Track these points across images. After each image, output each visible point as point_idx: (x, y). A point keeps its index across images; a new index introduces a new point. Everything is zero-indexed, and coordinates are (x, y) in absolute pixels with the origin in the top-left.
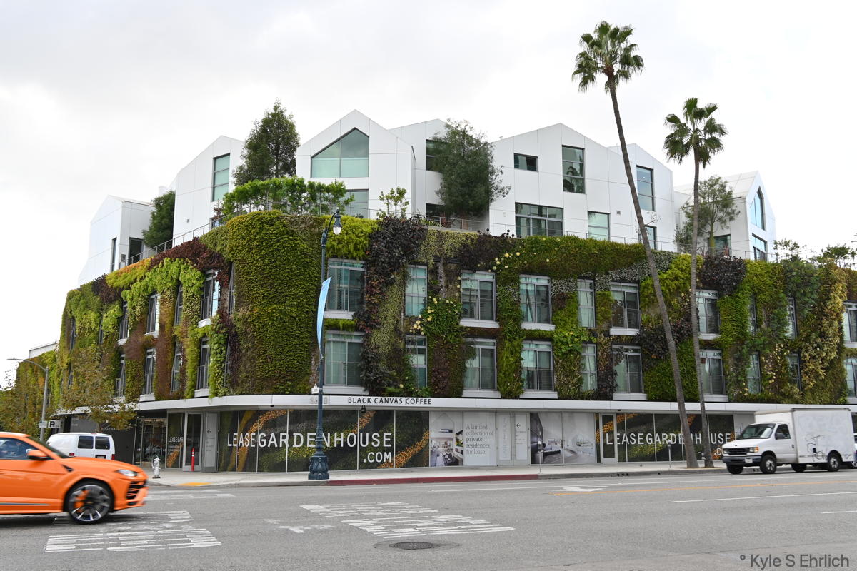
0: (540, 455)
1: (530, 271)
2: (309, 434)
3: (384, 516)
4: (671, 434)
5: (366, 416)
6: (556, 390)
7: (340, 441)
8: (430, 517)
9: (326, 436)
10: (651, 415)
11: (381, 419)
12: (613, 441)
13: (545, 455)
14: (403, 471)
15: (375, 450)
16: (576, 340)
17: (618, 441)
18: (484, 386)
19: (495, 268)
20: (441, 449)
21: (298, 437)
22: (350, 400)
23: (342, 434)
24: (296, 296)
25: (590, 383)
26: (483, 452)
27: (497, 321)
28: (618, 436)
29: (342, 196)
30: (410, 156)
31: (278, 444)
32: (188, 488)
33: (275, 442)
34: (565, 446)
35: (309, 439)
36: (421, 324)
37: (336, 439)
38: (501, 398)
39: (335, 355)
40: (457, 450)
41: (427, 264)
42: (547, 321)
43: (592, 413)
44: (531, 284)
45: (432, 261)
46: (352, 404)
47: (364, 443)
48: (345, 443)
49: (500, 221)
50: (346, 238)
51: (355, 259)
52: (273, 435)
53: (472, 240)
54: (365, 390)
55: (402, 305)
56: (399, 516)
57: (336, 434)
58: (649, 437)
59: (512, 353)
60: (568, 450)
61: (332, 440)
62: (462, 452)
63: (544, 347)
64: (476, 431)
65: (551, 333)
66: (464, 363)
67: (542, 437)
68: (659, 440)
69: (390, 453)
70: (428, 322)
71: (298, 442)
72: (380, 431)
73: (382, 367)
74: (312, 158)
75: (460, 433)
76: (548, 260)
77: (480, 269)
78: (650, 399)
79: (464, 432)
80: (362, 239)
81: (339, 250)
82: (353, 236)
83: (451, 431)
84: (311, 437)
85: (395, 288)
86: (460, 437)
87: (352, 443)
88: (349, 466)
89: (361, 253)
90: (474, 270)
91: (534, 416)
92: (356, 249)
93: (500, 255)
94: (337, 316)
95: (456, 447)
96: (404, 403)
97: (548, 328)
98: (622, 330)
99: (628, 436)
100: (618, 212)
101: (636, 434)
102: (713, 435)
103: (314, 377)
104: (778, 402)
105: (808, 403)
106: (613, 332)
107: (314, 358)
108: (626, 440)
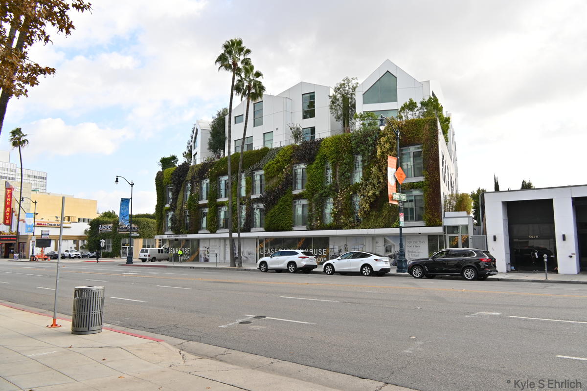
1: (221, 175)
5: (183, 242)
9: (174, 249)
12: (263, 252)
14: (192, 264)
16: (232, 204)
20: (203, 255)
22: (168, 237)
25: (243, 224)
34: (244, 254)
44: (223, 180)
54: (173, 233)
55: (184, 199)
62: (209, 256)
63: (227, 209)
64: (213, 247)
67: (235, 250)
69: (189, 256)
73: (178, 223)
76: (223, 168)
79: (210, 248)
83: (206, 247)
85: (181, 193)
86: (208, 250)
92: (169, 180)
94: (168, 206)
95: (207, 254)
96: (180, 237)
97: (226, 199)
98: (257, 195)
99: (270, 250)
100: (277, 129)
101: (274, 249)
102: (316, 250)
103: (164, 228)
104: (341, 228)
105: (362, 228)
106: (253, 197)
107: (164, 222)
108: (269, 252)
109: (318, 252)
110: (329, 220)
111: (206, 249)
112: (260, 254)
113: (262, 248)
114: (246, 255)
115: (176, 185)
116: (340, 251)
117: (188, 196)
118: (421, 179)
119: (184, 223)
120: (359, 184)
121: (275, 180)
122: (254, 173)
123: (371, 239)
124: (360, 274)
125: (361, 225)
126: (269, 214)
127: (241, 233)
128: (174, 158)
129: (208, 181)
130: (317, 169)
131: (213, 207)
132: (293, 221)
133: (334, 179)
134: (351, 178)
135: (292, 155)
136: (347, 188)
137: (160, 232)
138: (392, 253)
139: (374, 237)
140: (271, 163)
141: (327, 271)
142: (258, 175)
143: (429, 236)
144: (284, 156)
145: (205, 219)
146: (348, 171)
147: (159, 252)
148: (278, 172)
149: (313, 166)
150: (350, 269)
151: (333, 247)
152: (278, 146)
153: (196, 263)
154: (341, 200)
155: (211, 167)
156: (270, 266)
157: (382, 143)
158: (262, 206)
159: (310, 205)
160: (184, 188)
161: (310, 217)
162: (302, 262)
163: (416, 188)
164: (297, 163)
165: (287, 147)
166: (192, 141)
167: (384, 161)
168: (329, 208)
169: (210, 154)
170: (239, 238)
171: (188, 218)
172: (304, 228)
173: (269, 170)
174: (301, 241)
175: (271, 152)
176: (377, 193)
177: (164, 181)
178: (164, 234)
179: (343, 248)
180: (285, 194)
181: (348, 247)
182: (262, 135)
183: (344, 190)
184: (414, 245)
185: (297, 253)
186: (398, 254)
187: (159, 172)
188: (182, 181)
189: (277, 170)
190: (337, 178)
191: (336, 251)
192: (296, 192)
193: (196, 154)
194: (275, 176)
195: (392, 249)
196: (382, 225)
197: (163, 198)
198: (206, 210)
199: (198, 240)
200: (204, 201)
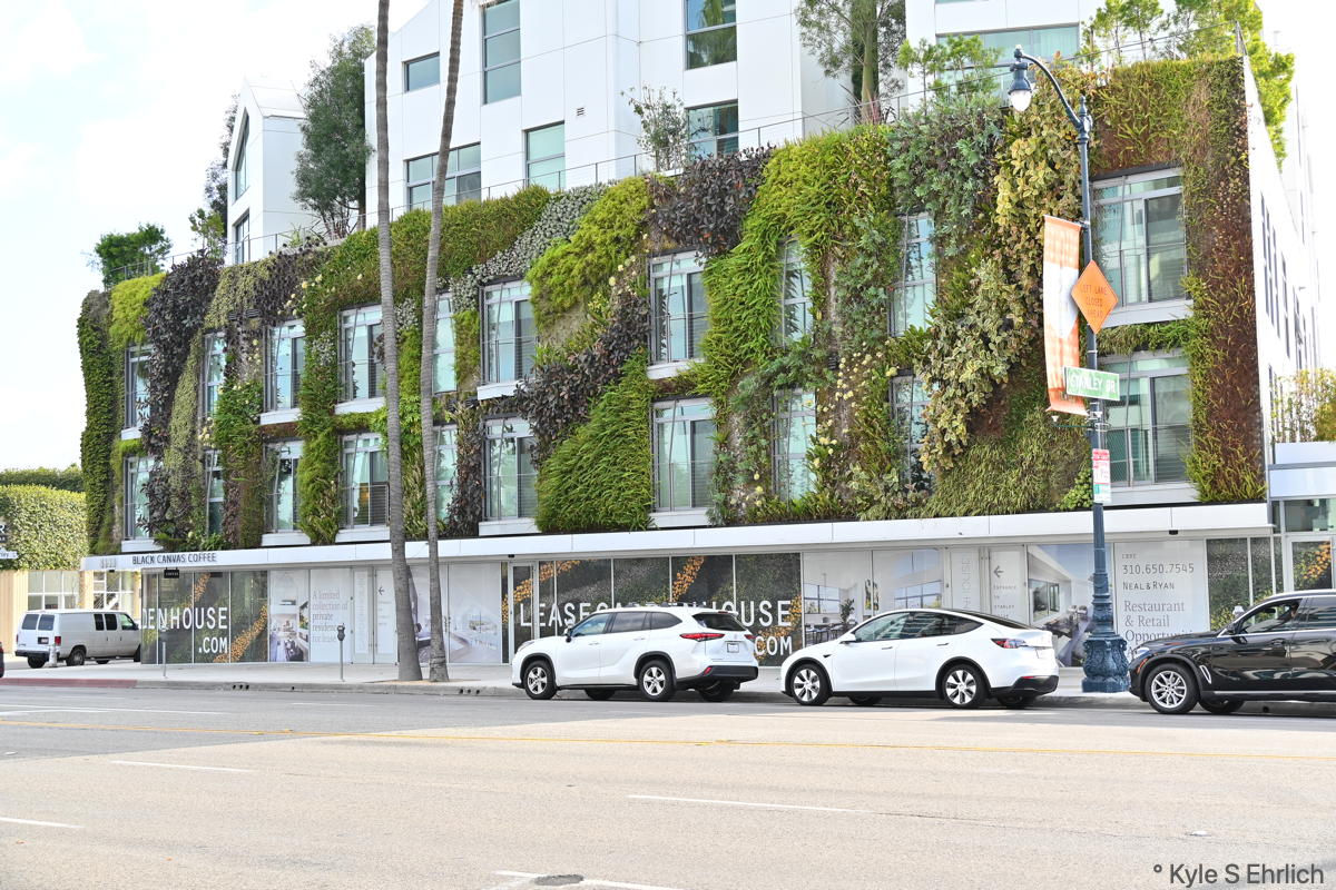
1: (357, 302)
2: (149, 610)
5: (201, 582)
7: (176, 621)
9: (163, 612)
12: (531, 620)
13: (420, 645)
15: (211, 633)
17: (542, 620)
22: (135, 561)
23: (178, 610)
28: (541, 609)
35: (149, 618)
36: (211, 431)
37: (173, 618)
38: (313, 544)
40: (301, 635)
44: (360, 326)
45: (224, 320)
47: (200, 624)
48: (181, 623)
53: (274, 269)
55: (197, 404)
57: (172, 611)
60: (455, 637)
61: (169, 618)
62: (307, 640)
64: (324, 602)
69: (225, 639)
72: (216, 604)
75: (305, 605)
77: (291, 318)
79: (310, 605)
80: (139, 310)
83: (294, 603)
84: (151, 614)
85: (186, 381)
86: (305, 613)
87: (188, 622)
88: (184, 657)
94: (131, 435)
95: (298, 629)
96: (187, 561)
97: (376, 404)
98: (502, 385)
99: (561, 608)
100: (580, 112)
101: (577, 604)
102: (747, 605)
103: (117, 529)
104: (851, 517)
105: (937, 516)
106: (484, 393)
107: (116, 500)
108: (555, 617)
109: (758, 615)
110: (802, 483)
111: (295, 610)
112: (517, 626)
113: (527, 602)
114: (461, 632)
115: (165, 348)
116: (847, 610)
117: (217, 393)
118: (1178, 310)
119: (201, 505)
120: (922, 337)
121: (577, 324)
122: (489, 295)
123: (974, 556)
124: (935, 699)
125: (933, 502)
126: (554, 463)
127: (442, 544)
128: (152, 235)
129: (299, 329)
130: (748, 277)
131: (320, 437)
132: (654, 490)
133: (819, 315)
134: (887, 308)
135: (642, 217)
136: (872, 351)
137: (101, 543)
138: (1060, 615)
139: (985, 549)
140: (558, 252)
141: (798, 691)
142: (506, 303)
143: (1209, 541)
144: (612, 221)
145: (287, 485)
146: (878, 280)
147: (99, 627)
148: (588, 289)
149: (734, 261)
150: (895, 682)
151: (820, 592)
152: (587, 180)
153: (259, 668)
154: (850, 400)
155: (310, 268)
156: (564, 676)
157: (1018, 164)
158: (523, 428)
159: (721, 421)
160: (197, 357)
161: (725, 474)
162: (695, 657)
163: (1159, 347)
164: (665, 252)
165: (625, 184)
166: (225, 165)
167: (1024, 236)
168: (802, 431)
169: (308, 221)
170: (435, 563)
171: (218, 484)
172: (700, 516)
173: (550, 281)
174: (689, 569)
175: (559, 207)
176: (999, 370)
177: (112, 330)
178: (117, 551)
179: (859, 598)
180: (618, 376)
181: (881, 592)
182: (520, 138)
183: (862, 357)
184: (1150, 578)
185: (676, 621)
186: (1084, 618)
187: (92, 294)
188: (191, 332)
189: (586, 282)
190: (832, 312)
191: (832, 609)
192: (661, 371)
193: (245, 217)
194: (576, 303)
195: (1062, 598)
196: (1020, 500)
197: (113, 402)
198: (294, 450)
199: (261, 575)
200: (284, 413)
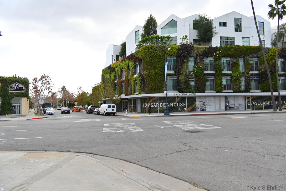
0: (228, 108)
1: (224, 56)
2: (164, 103)
3: (185, 124)
4: (269, 102)
5: (179, 98)
6: (232, 90)
7: (172, 105)
8: (197, 124)
9: (168, 104)
10: (262, 96)
11: (183, 99)
12: (250, 104)
13: (229, 108)
14: (189, 113)
15: (181, 107)
16: (239, 75)
17: (252, 104)
18: (211, 90)
19: (214, 56)
20: (199, 107)
21: (161, 104)
22: (174, 94)
23: (172, 103)
24: (159, 67)
25: (243, 88)
26: (211, 107)
27: (215, 71)
28: (252, 103)
29: (170, 39)
30: (188, 26)
31: (156, 106)
32: (134, 117)
33: (155, 106)
34: (235, 105)
35: (164, 105)
36: (193, 73)
37: (171, 105)
38: (216, 93)
39: (170, 83)
40: (204, 107)
41: (194, 56)
42: (230, 71)
43: (244, 96)
44: (225, 60)
45: (195, 55)
46: (175, 95)
47: (178, 105)
48: (173, 106)
49: (215, 42)
50: (171, 51)
51: (174, 56)
52: (155, 104)
53: (207, 49)
54: (178, 92)
55: (187, 68)
56: (188, 124)
57: (171, 103)
58: (261, 103)
59: (219, 80)
60: (236, 107)
61: (170, 105)
62: (205, 108)
63: (229, 78)
64: (209, 102)
65: (231, 74)
66: (205, 83)
67: (228, 103)
68: (265, 103)
69: (185, 108)
70: (195, 73)
71: (161, 106)
72: (183, 102)
73: (183, 85)
74: (161, 29)
75: (205, 102)
76: (230, 53)
77: (210, 57)
78: (262, 92)
79: (206, 102)
80: (176, 50)
81: (170, 54)
82: (173, 50)
83: (202, 102)
84: (164, 104)
85: (185, 64)
86: (205, 103)
87: (175, 105)
88: (175, 111)
89: (176, 55)
90: (208, 57)
91: (226, 97)
92: (174, 53)
93: (215, 52)
96: (189, 95)
98: (254, 72)
100: (252, 37)
101: (257, 102)
103: (164, 89)
106: (251, 73)
107: (164, 83)
113: (249, 102)
115: (181, 58)
119: (190, 85)
129: (212, 59)
144: (274, 53)
200: (210, 72)
